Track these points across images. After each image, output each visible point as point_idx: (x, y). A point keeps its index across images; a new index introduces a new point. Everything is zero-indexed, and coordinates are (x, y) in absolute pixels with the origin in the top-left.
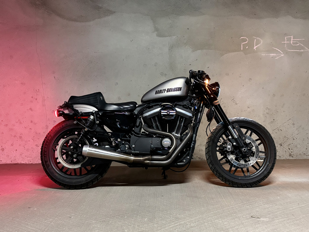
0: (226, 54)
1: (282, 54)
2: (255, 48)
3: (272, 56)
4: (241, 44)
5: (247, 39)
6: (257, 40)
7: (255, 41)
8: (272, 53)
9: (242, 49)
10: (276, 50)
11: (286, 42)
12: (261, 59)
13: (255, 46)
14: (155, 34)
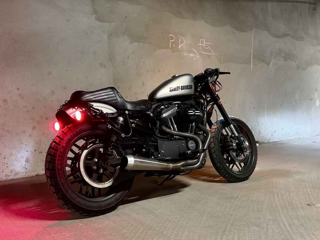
0: (158, 50)
1: (198, 55)
2: (179, 47)
3: (191, 56)
4: (169, 41)
5: (174, 37)
6: (182, 40)
7: (180, 40)
8: (191, 54)
9: (170, 47)
10: (194, 50)
11: (200, 45)
12: (184, 58)
13: (180, 45)
14: (93, 17)
